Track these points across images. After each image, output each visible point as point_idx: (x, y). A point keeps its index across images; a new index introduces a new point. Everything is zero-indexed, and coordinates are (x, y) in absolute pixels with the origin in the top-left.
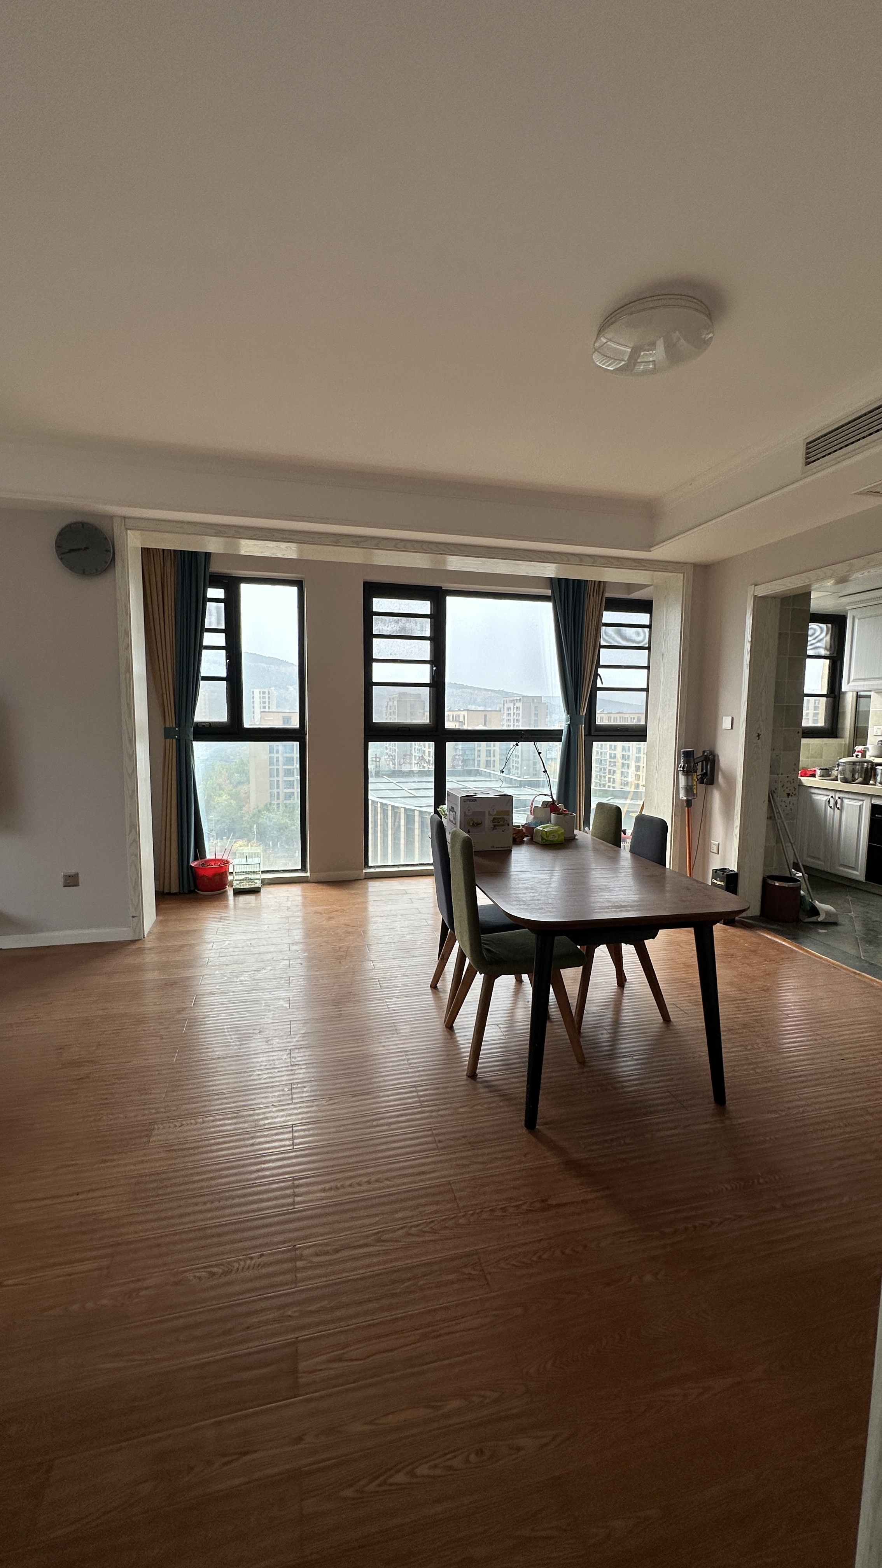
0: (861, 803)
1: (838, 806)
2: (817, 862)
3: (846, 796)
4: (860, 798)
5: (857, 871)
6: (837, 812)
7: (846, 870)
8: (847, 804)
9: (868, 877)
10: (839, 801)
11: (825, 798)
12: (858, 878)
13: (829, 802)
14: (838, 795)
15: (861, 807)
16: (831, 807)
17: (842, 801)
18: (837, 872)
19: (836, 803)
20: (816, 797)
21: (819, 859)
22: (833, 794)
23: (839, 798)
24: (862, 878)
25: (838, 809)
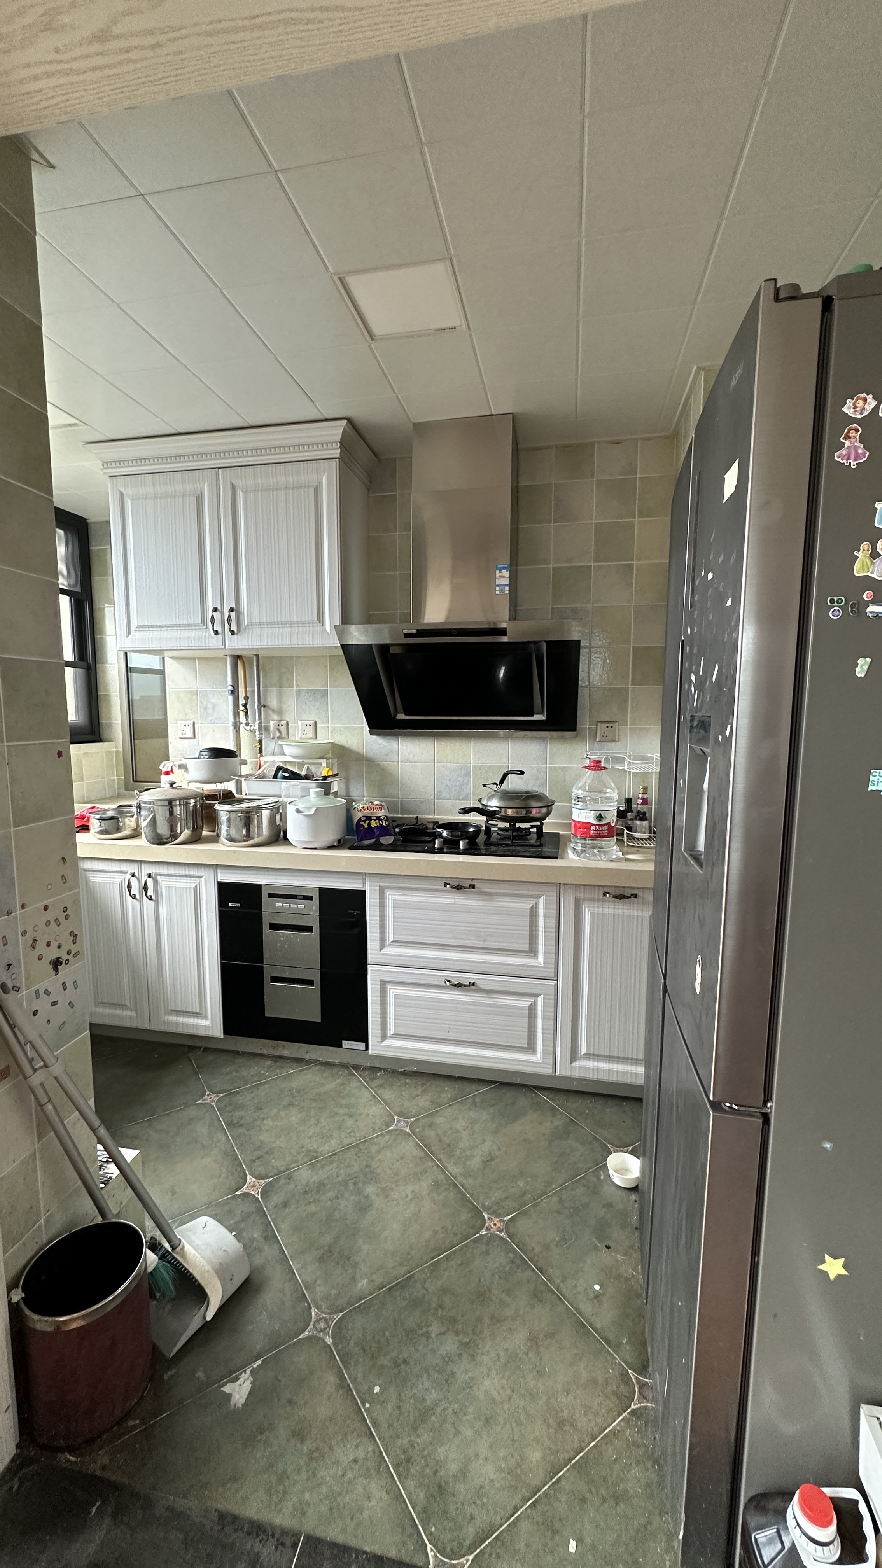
0: (197, 881)
1: (150, 892)
2: (118, 1012)
3: (163, 870)
4: (194, 872)
5: (206, 1018)
6: (149, 905)
7: (181, 1020)
8: (169, 888)
9: (228, 1029)
10: (150, 882)
11: (117, 879)
12: (210, 1033)
13: (129, 887)
14: (147, 869)
15: (196, 891)
16: (134, 898)
17: (156, 882)
18: (163, 1028)
19: (146, 888)
20: (95, 878)
21: (123, 1006)
22: (134, 868)
23: (150, 876)
24: (217, 1031)
25: (150, 899)
